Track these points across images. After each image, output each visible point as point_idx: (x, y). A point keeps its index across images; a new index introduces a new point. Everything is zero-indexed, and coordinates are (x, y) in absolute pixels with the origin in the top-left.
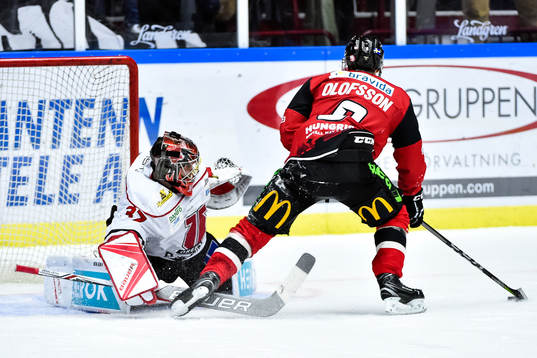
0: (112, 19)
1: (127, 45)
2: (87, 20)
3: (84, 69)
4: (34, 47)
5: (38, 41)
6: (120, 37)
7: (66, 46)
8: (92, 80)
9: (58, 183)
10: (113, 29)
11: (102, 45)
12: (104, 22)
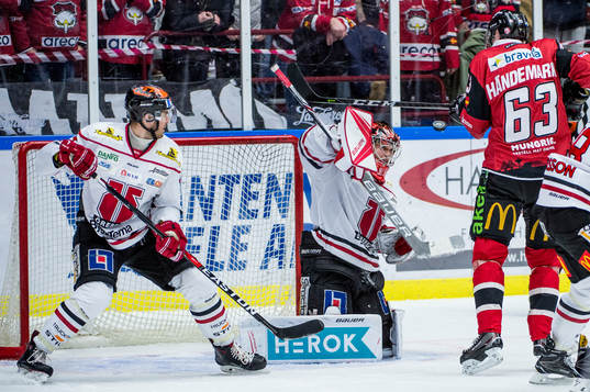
0: (275, 101)
1: (290, 125)
2: (253, 103)
3: (254, 147)
4: (205, 127)
5: (209, 121)
6: (283, 118)
7: (234, 127)
8: (260, 157)
9: (229, 252)
10: (277, 111)
11: (267, 126)
12: (269, 105)
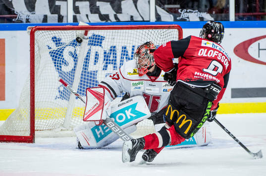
1: (175, 19)
2: (156, 7)
3: (156, 31)
4: (130, 20)
5: (132, 17)
6: (171, 15)
7: (145, 20)
8: (159, 36)
11: (163, 19)
